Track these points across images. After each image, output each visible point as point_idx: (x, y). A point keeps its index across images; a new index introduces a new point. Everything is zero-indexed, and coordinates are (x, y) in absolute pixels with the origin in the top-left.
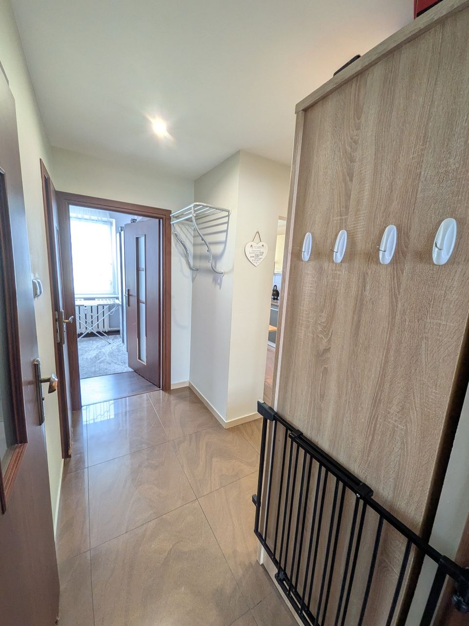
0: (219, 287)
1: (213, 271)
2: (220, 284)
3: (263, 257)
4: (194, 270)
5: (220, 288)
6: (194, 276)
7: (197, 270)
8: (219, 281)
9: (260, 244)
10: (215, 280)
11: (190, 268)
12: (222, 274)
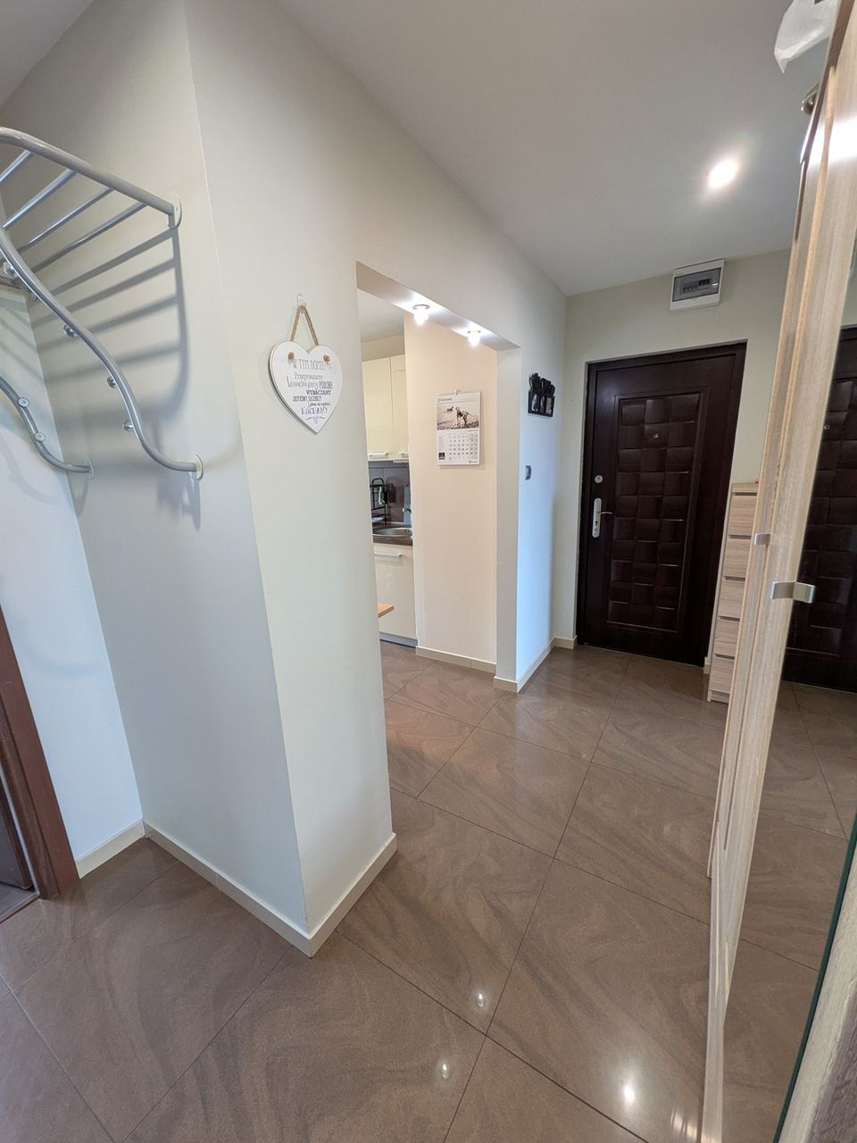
0: (188, 519)
1: (155, 465)
2: (194, 510)
3: (332, 399)
4: (75, 471)
5: (197, 524)
6: (79, 493)
7: (86, 469)
8: (186, 499)
9: (319, 353)
10: (168, 498)
11: (56, 466)
12: (194, 470)
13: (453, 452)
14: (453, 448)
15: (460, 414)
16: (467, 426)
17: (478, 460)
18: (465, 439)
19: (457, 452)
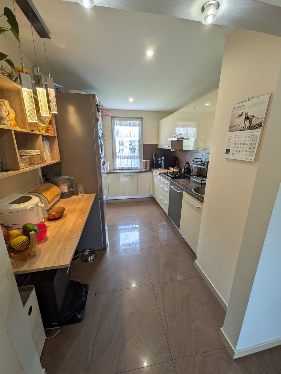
13: (236, 149)
14: (236, 146)
15: (247, 118)
16: (250, 128)
17: (253, 158)
18: (247, 139)
19: (239, 149)
